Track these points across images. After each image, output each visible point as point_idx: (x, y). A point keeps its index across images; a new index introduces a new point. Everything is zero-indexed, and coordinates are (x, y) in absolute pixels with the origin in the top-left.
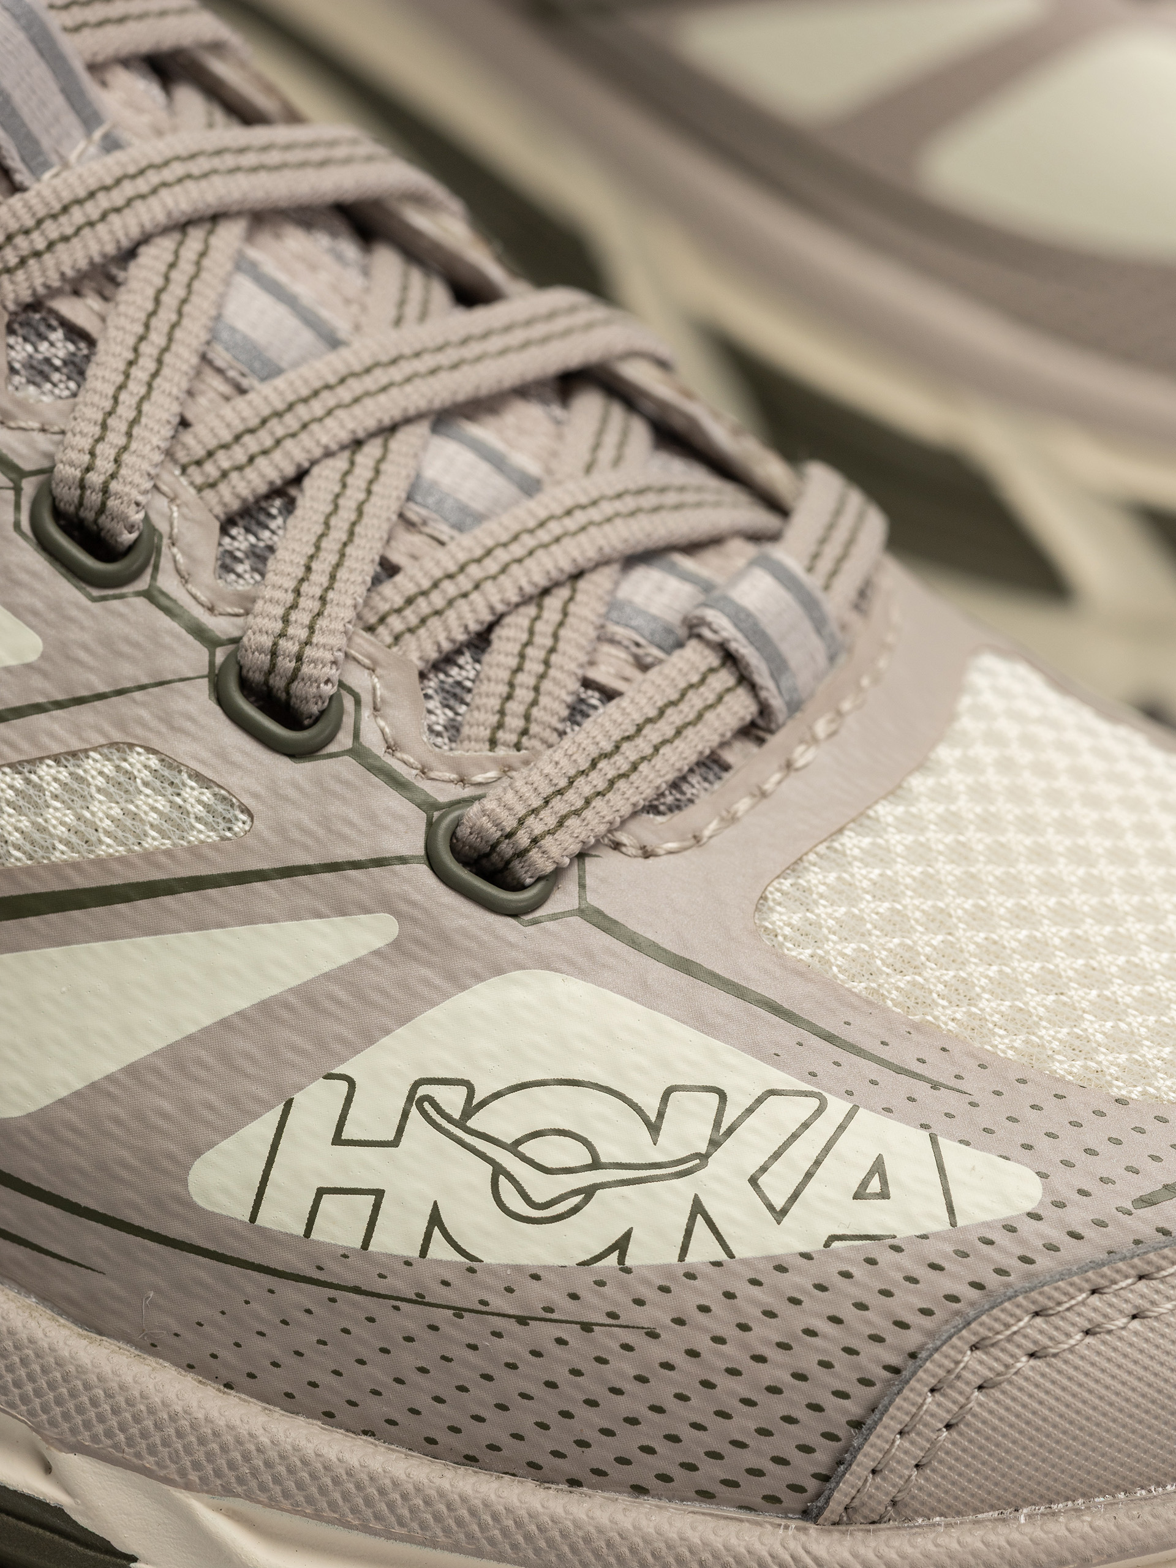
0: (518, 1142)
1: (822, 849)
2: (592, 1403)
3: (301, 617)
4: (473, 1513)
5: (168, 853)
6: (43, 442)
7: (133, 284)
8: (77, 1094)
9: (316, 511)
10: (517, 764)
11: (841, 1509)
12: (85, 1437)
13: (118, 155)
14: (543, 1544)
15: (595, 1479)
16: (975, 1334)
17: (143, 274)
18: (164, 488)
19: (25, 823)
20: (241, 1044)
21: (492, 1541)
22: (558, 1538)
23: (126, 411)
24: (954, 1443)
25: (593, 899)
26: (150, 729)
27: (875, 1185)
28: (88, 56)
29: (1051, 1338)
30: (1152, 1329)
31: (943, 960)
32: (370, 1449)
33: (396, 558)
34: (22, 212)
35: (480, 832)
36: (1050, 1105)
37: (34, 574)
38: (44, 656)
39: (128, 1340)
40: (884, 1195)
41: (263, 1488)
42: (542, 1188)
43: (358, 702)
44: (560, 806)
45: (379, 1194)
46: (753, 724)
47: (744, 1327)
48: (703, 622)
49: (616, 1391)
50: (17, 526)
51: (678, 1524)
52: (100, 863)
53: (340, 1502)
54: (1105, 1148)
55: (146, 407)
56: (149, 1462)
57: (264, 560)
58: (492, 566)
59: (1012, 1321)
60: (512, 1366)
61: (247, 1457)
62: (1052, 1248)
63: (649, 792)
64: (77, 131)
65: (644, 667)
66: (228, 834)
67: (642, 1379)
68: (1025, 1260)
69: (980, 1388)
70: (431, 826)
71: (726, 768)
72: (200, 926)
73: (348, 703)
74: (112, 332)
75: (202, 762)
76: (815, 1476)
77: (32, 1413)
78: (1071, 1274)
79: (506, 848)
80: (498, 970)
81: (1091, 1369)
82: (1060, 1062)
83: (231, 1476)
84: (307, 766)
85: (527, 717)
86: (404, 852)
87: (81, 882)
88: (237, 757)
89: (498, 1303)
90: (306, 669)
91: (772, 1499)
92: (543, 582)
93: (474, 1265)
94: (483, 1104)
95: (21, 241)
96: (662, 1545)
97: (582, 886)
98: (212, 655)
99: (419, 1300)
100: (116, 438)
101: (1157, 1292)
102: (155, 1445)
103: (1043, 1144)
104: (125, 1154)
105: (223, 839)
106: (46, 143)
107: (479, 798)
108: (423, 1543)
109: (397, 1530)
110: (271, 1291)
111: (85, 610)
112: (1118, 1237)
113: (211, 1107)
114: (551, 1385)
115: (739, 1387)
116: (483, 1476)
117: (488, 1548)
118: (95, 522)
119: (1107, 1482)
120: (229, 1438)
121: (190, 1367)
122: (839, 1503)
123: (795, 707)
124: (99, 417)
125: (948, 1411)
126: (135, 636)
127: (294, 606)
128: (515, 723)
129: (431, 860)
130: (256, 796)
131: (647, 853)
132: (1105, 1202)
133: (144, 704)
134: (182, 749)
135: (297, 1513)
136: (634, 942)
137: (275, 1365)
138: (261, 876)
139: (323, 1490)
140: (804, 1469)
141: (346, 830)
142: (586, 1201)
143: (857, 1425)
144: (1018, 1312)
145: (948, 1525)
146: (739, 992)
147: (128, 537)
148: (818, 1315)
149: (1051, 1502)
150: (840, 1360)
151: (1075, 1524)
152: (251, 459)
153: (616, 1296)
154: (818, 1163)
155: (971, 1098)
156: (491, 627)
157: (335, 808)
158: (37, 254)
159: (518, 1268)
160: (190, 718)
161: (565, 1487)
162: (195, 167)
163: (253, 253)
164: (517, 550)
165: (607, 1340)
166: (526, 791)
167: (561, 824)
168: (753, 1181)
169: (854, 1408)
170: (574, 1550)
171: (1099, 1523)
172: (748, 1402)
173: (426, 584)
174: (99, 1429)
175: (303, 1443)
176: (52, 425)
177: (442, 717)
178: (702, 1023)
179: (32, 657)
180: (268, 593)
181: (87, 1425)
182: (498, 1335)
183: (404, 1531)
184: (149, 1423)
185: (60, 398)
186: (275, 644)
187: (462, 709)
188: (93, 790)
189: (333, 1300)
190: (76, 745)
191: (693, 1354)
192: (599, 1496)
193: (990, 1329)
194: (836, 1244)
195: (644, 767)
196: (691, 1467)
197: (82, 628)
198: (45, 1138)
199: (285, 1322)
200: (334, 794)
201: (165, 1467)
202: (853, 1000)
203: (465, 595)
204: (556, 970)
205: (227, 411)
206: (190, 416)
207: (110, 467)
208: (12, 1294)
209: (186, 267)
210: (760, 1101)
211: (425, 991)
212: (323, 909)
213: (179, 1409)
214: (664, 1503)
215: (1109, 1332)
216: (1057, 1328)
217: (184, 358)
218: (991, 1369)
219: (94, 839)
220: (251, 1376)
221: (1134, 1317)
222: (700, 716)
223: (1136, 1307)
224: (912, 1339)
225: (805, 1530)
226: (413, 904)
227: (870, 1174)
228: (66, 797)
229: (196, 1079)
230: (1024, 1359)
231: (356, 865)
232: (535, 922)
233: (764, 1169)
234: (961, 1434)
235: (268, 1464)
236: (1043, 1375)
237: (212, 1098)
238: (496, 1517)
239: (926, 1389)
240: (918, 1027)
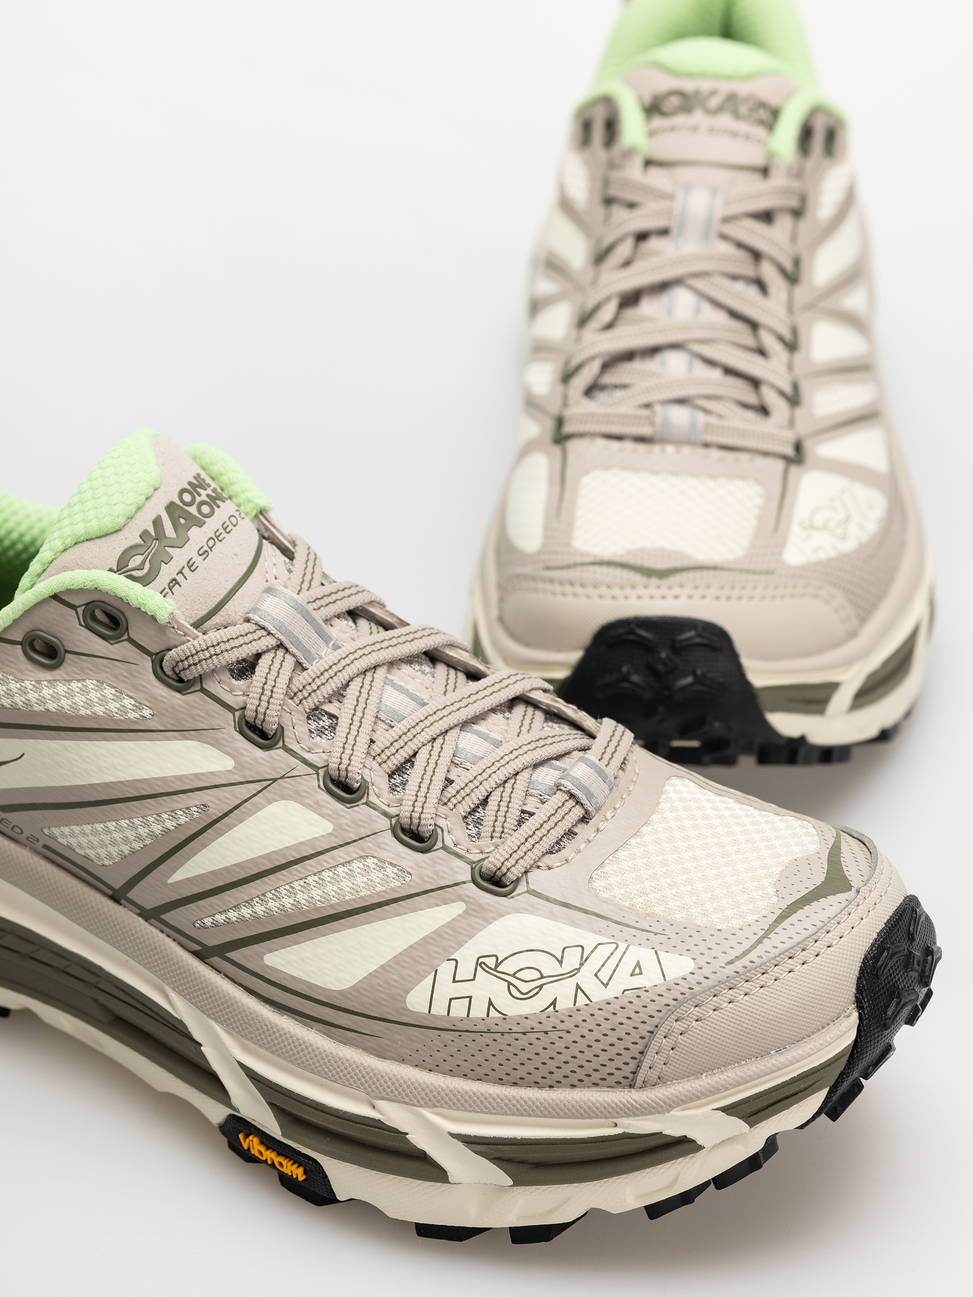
0: (515, 973)
1: (611, 858)
2: (552, 1058)
3: (419, 804)
4: (517, 1101)
5: (384, 891)
6: (324, 756)
7: (349, 696)
8: (365, 978)
9: (421, 766)
10: (500, 844)
11: (642, 1082)
12: (384, 1094)
13: (339, 651)
14: (542, 1109)
15: (558, 1084)
16: (676, 1016)
17: (352, 692)
18: (367, 766)
19: (335, 888)
20: (418, 953)
21: (525, 1110)
22: (547, 1106)
23: (351, 742)
24: (675, 1054)
25: (532, 887)
26: (373, 850)
27: (637, 971)
28: (324, 618)
29: (702, 1014)
30: (736, 1006)
31: (655, 890)
32: (481, 1085)
33: (451, 777)
34: (307, 677)
35: (489, 869)
36: (695, 935)
37: (327, 802)
38: (334, 830)
39: (395, 1060)
40: (641, 973)
41: (446, 1103)
42: (525, 988)
43: (442, 831)
44: (516, 856)
45: (470, 997)
46: (584, 817)
47: (599, 1025)
48: (561, 785)
49: (559, 1053)
50: (319, 786)
51: (587, 1095)
52: (362, 898)
53: (473, 1104)
54: (715, 947)
55: (357, 739)
56: (407, 1100)
57: (405, 784)
58: (485, 775)
59: (688, 1010)
60: (523, 1050)
61: (439, 1093)
62: (699, 983)
63: (547, 847)
64: (323, 645)
65: (543, 803)
66: (404, 882)
67: (567, 1048)
68: (690, 988)
69: (681, 1034)
70: (472, 869)
71: (576, 834)
72: (399, 915)
73: (439, 831)
74: (343, 714)
75: (392, 859)
76: (631, 1072)
77: (365, 1089)
78: (705, 991)
79: (499, 873)
80: (502, 916)
81: (721, 1024)
82: (698, 920)
83: (435, 1100)
84: (428, 855)
85: (503, 827)
86: (464, 880)
87: (357, 906)
88: (404, 855)
89: (515, 1029)
90: (422, 822)
91: (618, 1083)
92: (504, 779)
93: (505, 1017)
94: (502, 962)
95: (308, 687)
96: (583, 1103)
97: (527, 883)
98: (391, 821)
99: (489, 1031)
100: (348, 752)
101: (736, 993)
102: (408, 1094)
103: (693, 948)
104: (384, 996)
105: (403, 884)
106: (312, 651)
107: (487, 858)
108: (502, 1114)
109: (493, 1111)
110: (439, 1036)
111: (346, 812)
112: (721, 976)
113: (410, 976)
114: (537, 1054)
115: (600, 1046)
116: (520, 1089)
117: (524, 1113)
118: (345, 781)
119: (731, 1061)
120: (432, 1088)
121: (417, 1066)
122: (640, 1081)
123: (598, 809)
124: (342, 745)
125: (671, 1044)
126: (364, 819)
127: (416, 801)
128: (498, 829)
129: (474, 881)
130: (412, 868)
131: (549, 868)
132: (716, 965)
133: (370, 842)
134: (385, 855)
135: (458, 1110)
136: (547, 899)
137: (445, 1061)
138: (417, 895)
139: (466, 1101)
140: (627, 1071)
141: (444, 875)
142: (540, 990)
143: (641, 1053)
144: (689, 1006)
145: (679, 1083)
146: (585, 911)
147: (356, 785)
148: (622, 1017)
149: (713, 1070)
150: (632, 1031)
151: (722, 1076)
152: (397, 751)
153: (554, 1021)
154: (617, 966)
155: (668, 937)
156: (487, 797)
157: (439, 868)
158: (314, 691)
159: (520, 1016)
160: (386, 844)
161: (548, 1089)
162: (366, 651)
163: (390, 677)
164: (494, 768)
165: (553, 1036)
166: (503, 853)
167: (517, 862)
168: (596, 975)
169: (640, 1047)
170: (553, 1109)
171: (730, 1075)
172: (604, 1050)
173: (463, 785)
174: (388, 1091)
175: (457, 1086)
176: (326, 750)
177: (474, 831)
178: (573, 924)
179: (330, 831)
180: (407, 797)
181: (384, 1090)
182: (517, 1039)
183: (495, 1111)
184: (405, 1086)
185: (329, 739)
186: (411, 815)
187: (481, 827)
188: (356, 873)
189: (460, 1036)
190: (349, 859)
191: (583, 1036)
192: (560, 1090)
193: (681, 1014)
194: (626, 992)
195: (544, 838)
196: (589, 1076)
197: (346, 818)
198: (357, 994)
199: (445, 1046)
200: (438, 863)
201: (412, 1101)
202: (625, 908)
203: (477, 787)
204: (521, 913)
205: (387, 735)
206: (374, 739)
207: (348, 762)
208: (353, 1050)
209: (367, 687)
210: (595, 948)
211: (478, 926)
212: (439, 903)
213: (414, 1080)
214: (582, 1089)
215: (722, 1009)
216: (703, 1010)
217: (369, 719)
218: (683, 1027)
219: (359, 890)
220: (437, 1066)
221: (730, 1002)
222: (563, 817)
223: (730, 999)
224: (656, 1021)
225: (630, 1091)
226: (469, 897)
227: (636, 967)
228: (348, 877)
229: (404, 967)
230: (694, 1022)
231: (448, 886)
232: (512, 897)
233: (599, 971)
234: (677, 1051)
235: (447, 1095)
236: (701, 1027)
237: (410, 973)
238: (525, 1102)
239: (662, 1037)
240: (648, 915)
